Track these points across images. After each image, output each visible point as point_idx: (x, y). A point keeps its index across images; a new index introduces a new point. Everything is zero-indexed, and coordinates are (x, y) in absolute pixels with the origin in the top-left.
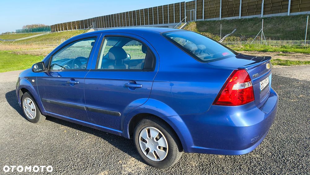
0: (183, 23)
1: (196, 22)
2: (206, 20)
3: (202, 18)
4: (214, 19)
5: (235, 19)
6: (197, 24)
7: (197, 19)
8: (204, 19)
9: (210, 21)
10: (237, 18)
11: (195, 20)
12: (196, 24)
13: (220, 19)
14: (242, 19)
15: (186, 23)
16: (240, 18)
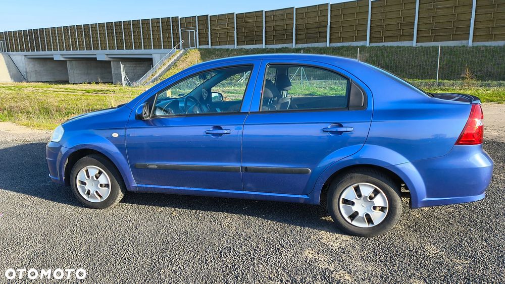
0: (177, 50)
1: (200, 50)
2: (214, 47)
3: (208, 44)
4: (227, 47)
5: (258, 48)
6: (201, 53)
7: (200, 45)
8: (212, 45)
9: (221, 49)
10: (260, 48)
11: (196, 47)
12: (199, 52)
13: (236, 48)
14: (267, 48)
15: (183, 50)
16: (264, 48)
